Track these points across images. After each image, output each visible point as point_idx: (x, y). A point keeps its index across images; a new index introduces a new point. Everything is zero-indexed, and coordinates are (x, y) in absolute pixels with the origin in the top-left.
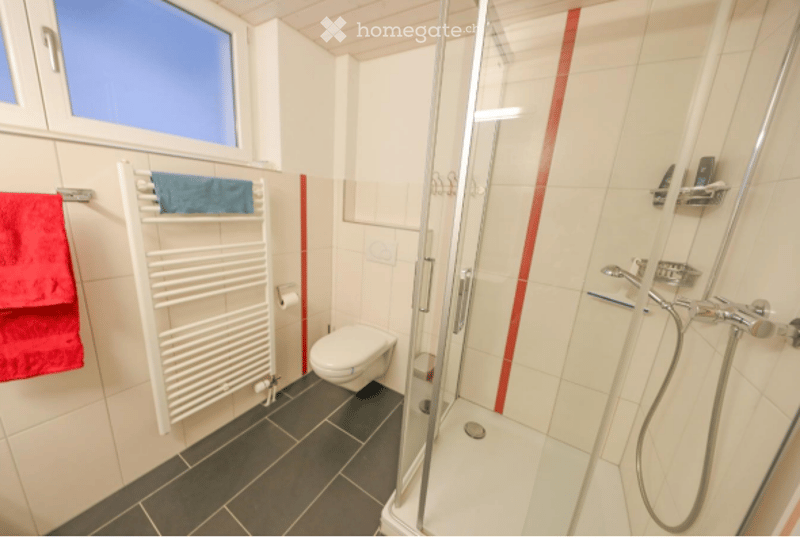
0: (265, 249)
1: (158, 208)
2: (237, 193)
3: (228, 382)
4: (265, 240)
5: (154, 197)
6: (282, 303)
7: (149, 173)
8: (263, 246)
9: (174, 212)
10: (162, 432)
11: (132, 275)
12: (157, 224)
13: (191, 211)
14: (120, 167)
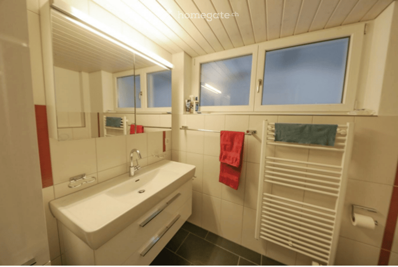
0: (341, 173)
1: (274, 139)
2: (322, 133)
3: (293, 242)
4: (342, 167)
5: (274, 134)
6: (354, 219)
7: (274, 124)
8: (340, 169)
9: (281, 141)
10: (256, 237)
11: (259, 164)
12: (275, 145)
13: (289, 141)
14: (264, 121)
